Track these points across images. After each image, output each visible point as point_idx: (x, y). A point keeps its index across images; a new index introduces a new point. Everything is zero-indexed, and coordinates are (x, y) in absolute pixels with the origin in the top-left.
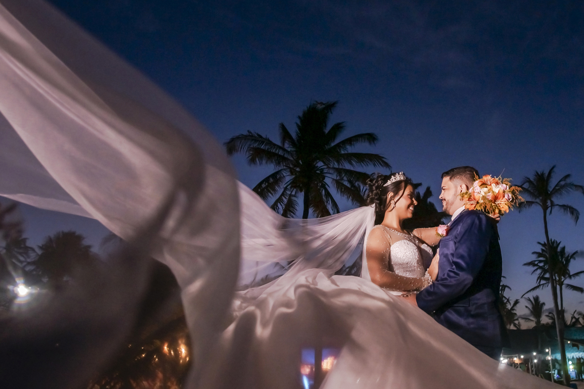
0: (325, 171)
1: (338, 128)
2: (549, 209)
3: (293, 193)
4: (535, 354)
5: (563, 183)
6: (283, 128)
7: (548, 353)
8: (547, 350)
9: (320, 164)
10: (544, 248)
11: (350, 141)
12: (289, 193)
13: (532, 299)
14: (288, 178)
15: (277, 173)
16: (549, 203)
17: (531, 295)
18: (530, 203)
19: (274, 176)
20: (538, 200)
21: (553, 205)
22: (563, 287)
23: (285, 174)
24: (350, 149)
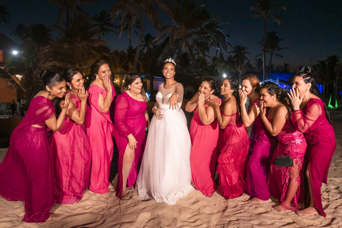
13: (258, 60)
22: (273, 55)
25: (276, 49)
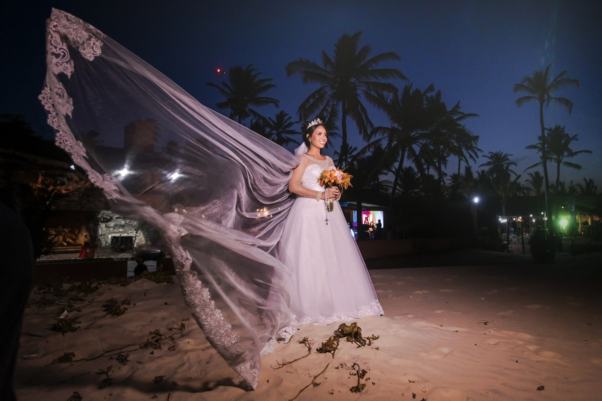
0: (357, 85)
1: (366, 50)
2: (546, 102)
3: (335, 103)
4: (531, 216)
5: (559, 79)
6: (324, 54)
7: (543, 215)
8: (542, 213)
9: (353, 80)
10: (550, 133)
11: (375, 60)
12: (331, 103)
13: (533, 174)
14: (329, 92)
15: (321, 89)
16: (546, 97)
17: (532, 171)
18: (528, 98)
19: (318, 92)
20: (536, 96)
21: (549, 98)
22: (561, 164)
23: (326, 90)
24: (375, 67)
25: (566, 154)
